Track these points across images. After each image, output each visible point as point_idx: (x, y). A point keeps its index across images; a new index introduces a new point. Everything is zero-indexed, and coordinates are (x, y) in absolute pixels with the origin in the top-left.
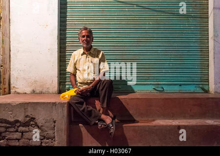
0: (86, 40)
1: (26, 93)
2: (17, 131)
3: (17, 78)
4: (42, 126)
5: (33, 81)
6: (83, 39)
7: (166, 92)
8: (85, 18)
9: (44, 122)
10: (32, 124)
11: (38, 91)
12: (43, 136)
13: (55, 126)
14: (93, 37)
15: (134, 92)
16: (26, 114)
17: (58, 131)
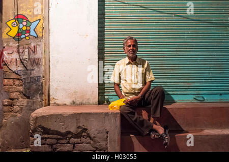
0: (133, 50)
1: (65, 105)
2: (68, 143)
3: (56, 89)
4: (94, 137)
5: (73, 92)
6: (130, 48)
7: (206, 101)
8: (123, 28)
9: (96, 132)
10: (84, 135)
11: (78, 103)
12: (95, 148)
13: (107, 137)
14: (138, 47)
15: (175, 103)
16: (78, 125)
17: (110, 142)
